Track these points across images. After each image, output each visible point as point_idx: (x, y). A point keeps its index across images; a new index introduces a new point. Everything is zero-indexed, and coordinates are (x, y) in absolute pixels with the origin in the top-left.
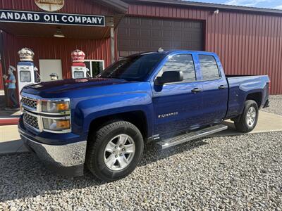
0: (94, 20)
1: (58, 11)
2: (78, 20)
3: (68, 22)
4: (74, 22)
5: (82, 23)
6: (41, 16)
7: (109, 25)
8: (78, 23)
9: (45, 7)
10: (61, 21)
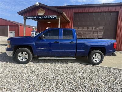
0: (53, 17)
1: (43, 15)
2: (48, 17)
3: (45, 18)
4: (47, 18)
5: (49, 18)
6: (39, 17)
7: (58, 18)
8: (48, 18)
9: (39, 14)
10: (44, 18)
